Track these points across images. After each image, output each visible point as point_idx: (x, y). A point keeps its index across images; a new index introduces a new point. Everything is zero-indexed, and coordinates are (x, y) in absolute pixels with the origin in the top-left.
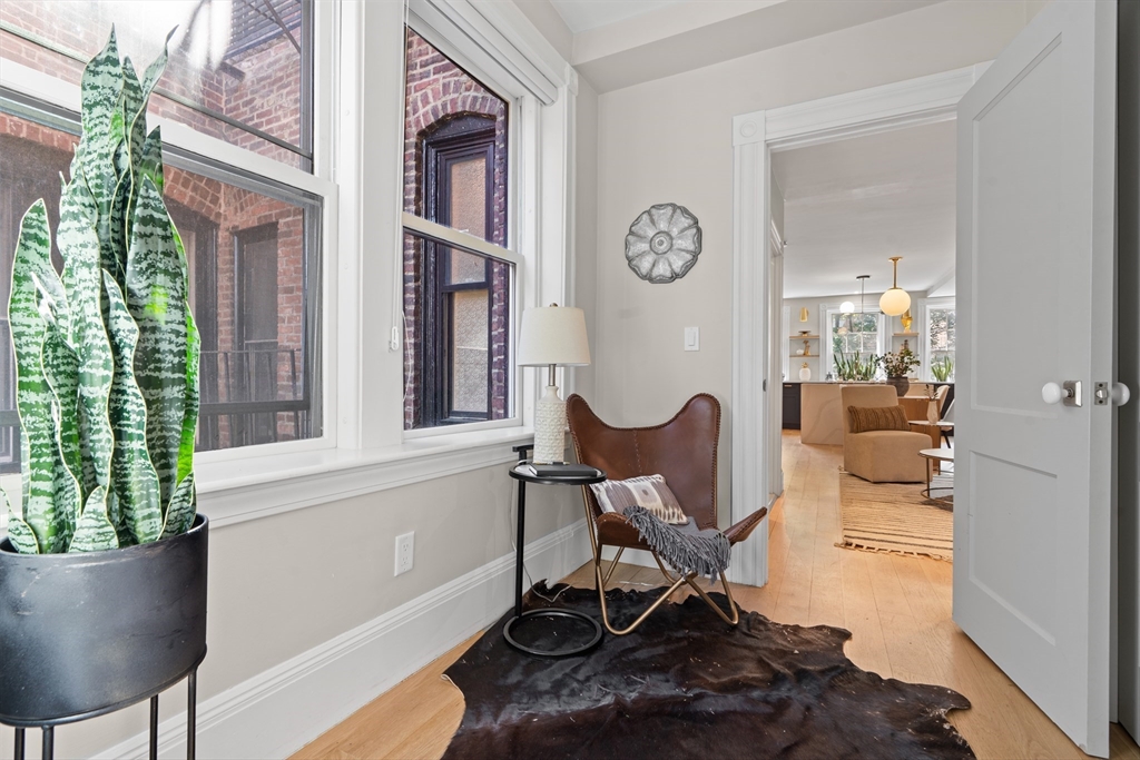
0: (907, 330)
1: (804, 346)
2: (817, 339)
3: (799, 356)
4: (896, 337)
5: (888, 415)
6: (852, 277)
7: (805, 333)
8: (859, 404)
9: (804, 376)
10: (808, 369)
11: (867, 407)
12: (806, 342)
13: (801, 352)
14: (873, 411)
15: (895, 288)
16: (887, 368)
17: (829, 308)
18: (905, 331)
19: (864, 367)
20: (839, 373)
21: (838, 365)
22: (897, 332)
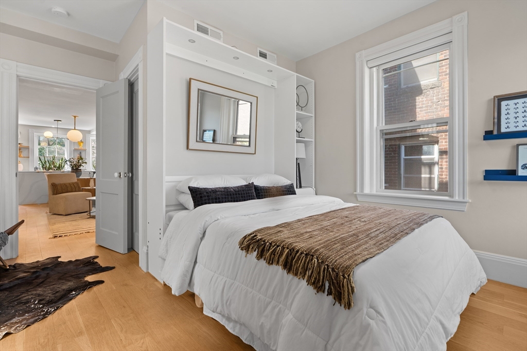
2: (28, 148)
4: (75, 150)
5: (72, 186)
6: (51, 120)
11: (61, 183)
15: (75, 129)
16: (71, 165)
17: (36, 132)
18: (80, 148)
19: (58, 164)
20: (43, 167)
21: (42, 162)
22: (76, 148)
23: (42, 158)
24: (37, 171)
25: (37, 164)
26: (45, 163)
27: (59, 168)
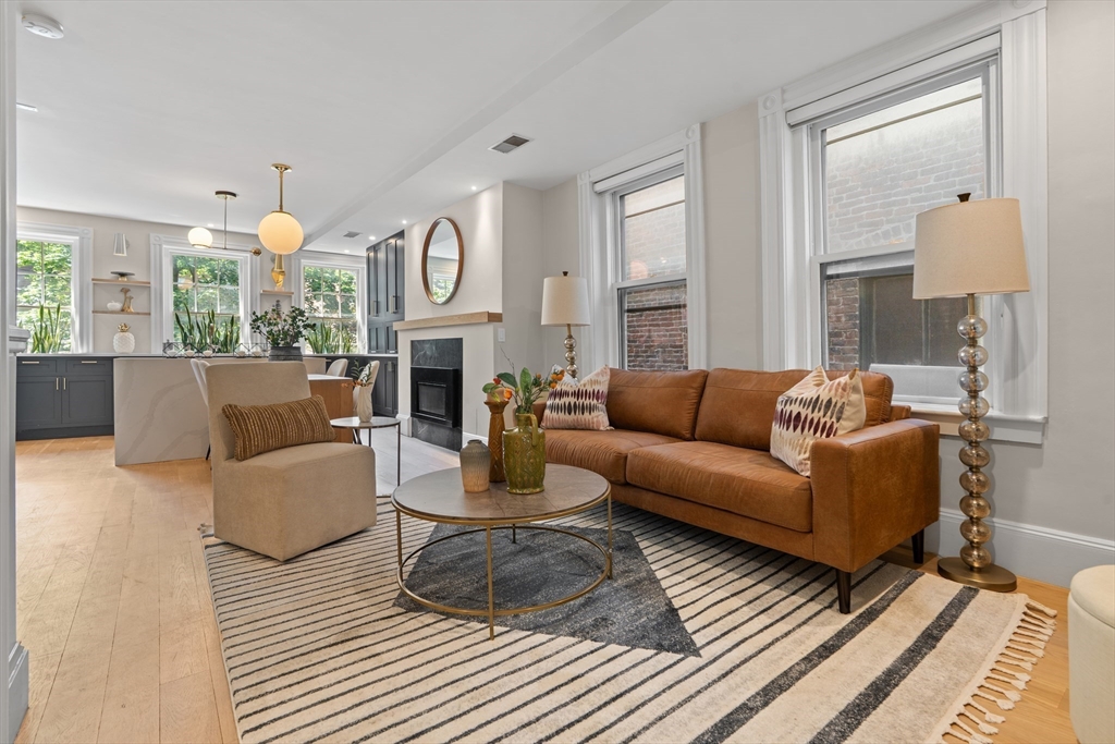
0: (279, 287)
1: (122, 296)
2: (146, 286)
3: (112, 312)
4: (265, 295)
5: (300, 416)
6: (207, 190)
7: (122, 275)
8: (245, 399)
9: (120, 345)
10: (130, 335)
11: (261, 403)
12: (125, 291)
13: (118, 306)
14: (273, 411)
15: (281, 211)
16: (270, 333)
17: (168, 243)
18: (276, 289)
19: (222, 334)
20: (184, 341)
21: (182, 329)
22: (267, 289)
23: (183, 318)
24: (170, 352)
25: (170, 333)
26: (190, 331)
27: (225, 344)
